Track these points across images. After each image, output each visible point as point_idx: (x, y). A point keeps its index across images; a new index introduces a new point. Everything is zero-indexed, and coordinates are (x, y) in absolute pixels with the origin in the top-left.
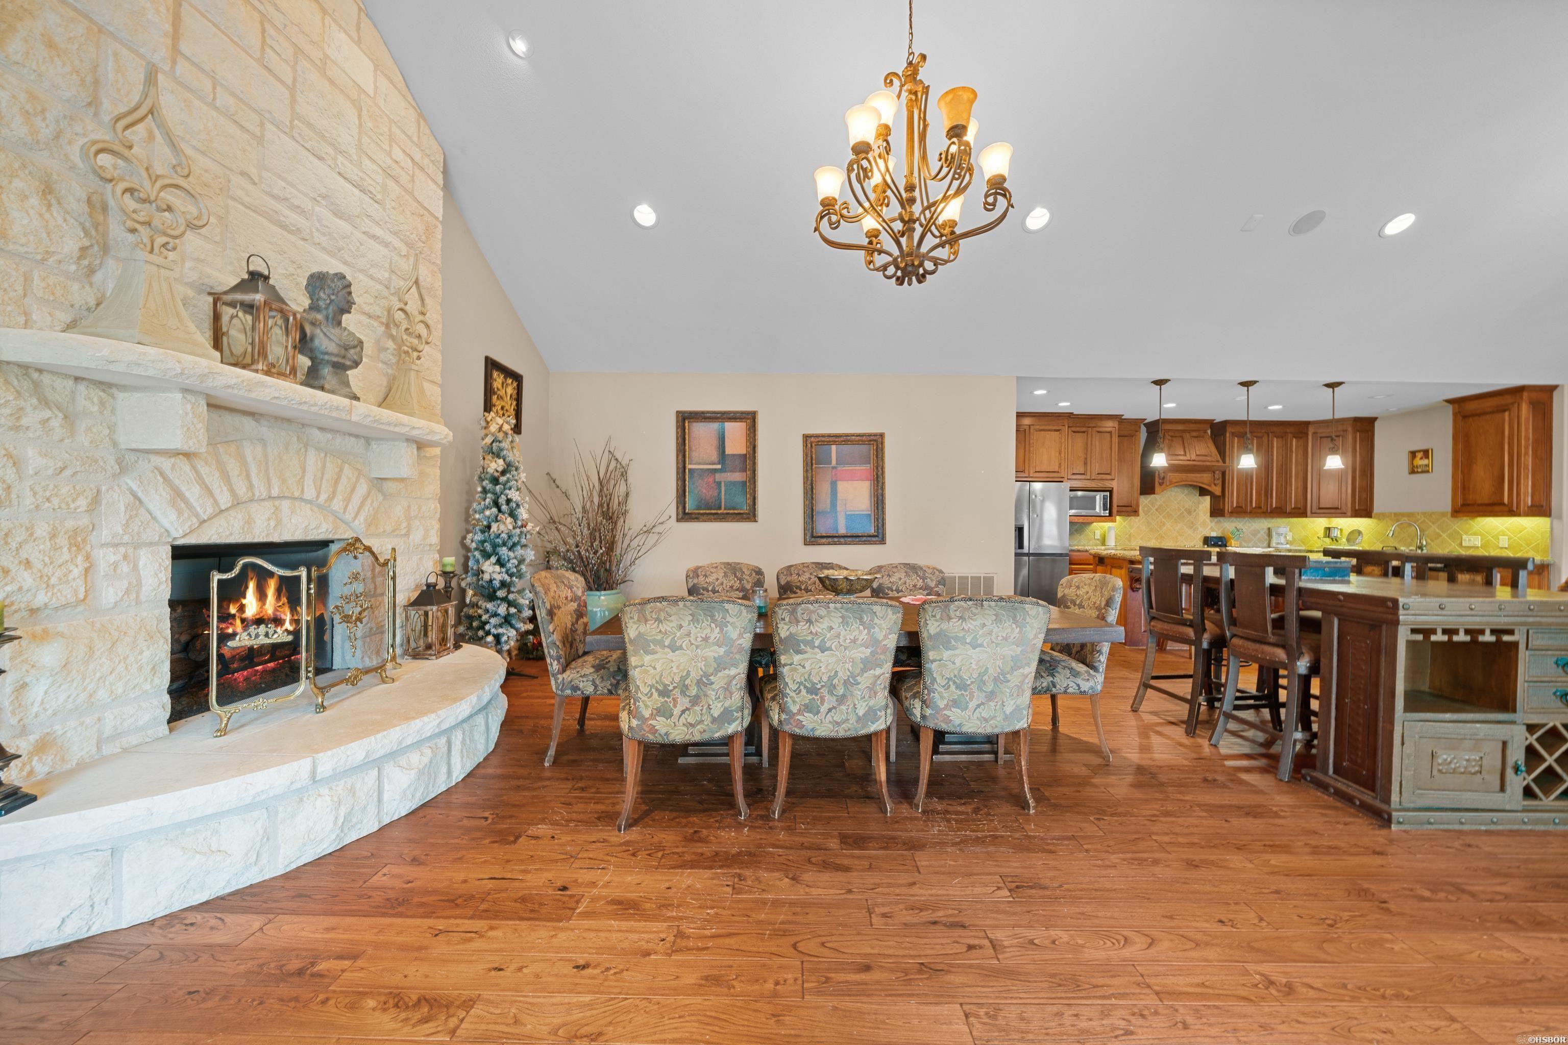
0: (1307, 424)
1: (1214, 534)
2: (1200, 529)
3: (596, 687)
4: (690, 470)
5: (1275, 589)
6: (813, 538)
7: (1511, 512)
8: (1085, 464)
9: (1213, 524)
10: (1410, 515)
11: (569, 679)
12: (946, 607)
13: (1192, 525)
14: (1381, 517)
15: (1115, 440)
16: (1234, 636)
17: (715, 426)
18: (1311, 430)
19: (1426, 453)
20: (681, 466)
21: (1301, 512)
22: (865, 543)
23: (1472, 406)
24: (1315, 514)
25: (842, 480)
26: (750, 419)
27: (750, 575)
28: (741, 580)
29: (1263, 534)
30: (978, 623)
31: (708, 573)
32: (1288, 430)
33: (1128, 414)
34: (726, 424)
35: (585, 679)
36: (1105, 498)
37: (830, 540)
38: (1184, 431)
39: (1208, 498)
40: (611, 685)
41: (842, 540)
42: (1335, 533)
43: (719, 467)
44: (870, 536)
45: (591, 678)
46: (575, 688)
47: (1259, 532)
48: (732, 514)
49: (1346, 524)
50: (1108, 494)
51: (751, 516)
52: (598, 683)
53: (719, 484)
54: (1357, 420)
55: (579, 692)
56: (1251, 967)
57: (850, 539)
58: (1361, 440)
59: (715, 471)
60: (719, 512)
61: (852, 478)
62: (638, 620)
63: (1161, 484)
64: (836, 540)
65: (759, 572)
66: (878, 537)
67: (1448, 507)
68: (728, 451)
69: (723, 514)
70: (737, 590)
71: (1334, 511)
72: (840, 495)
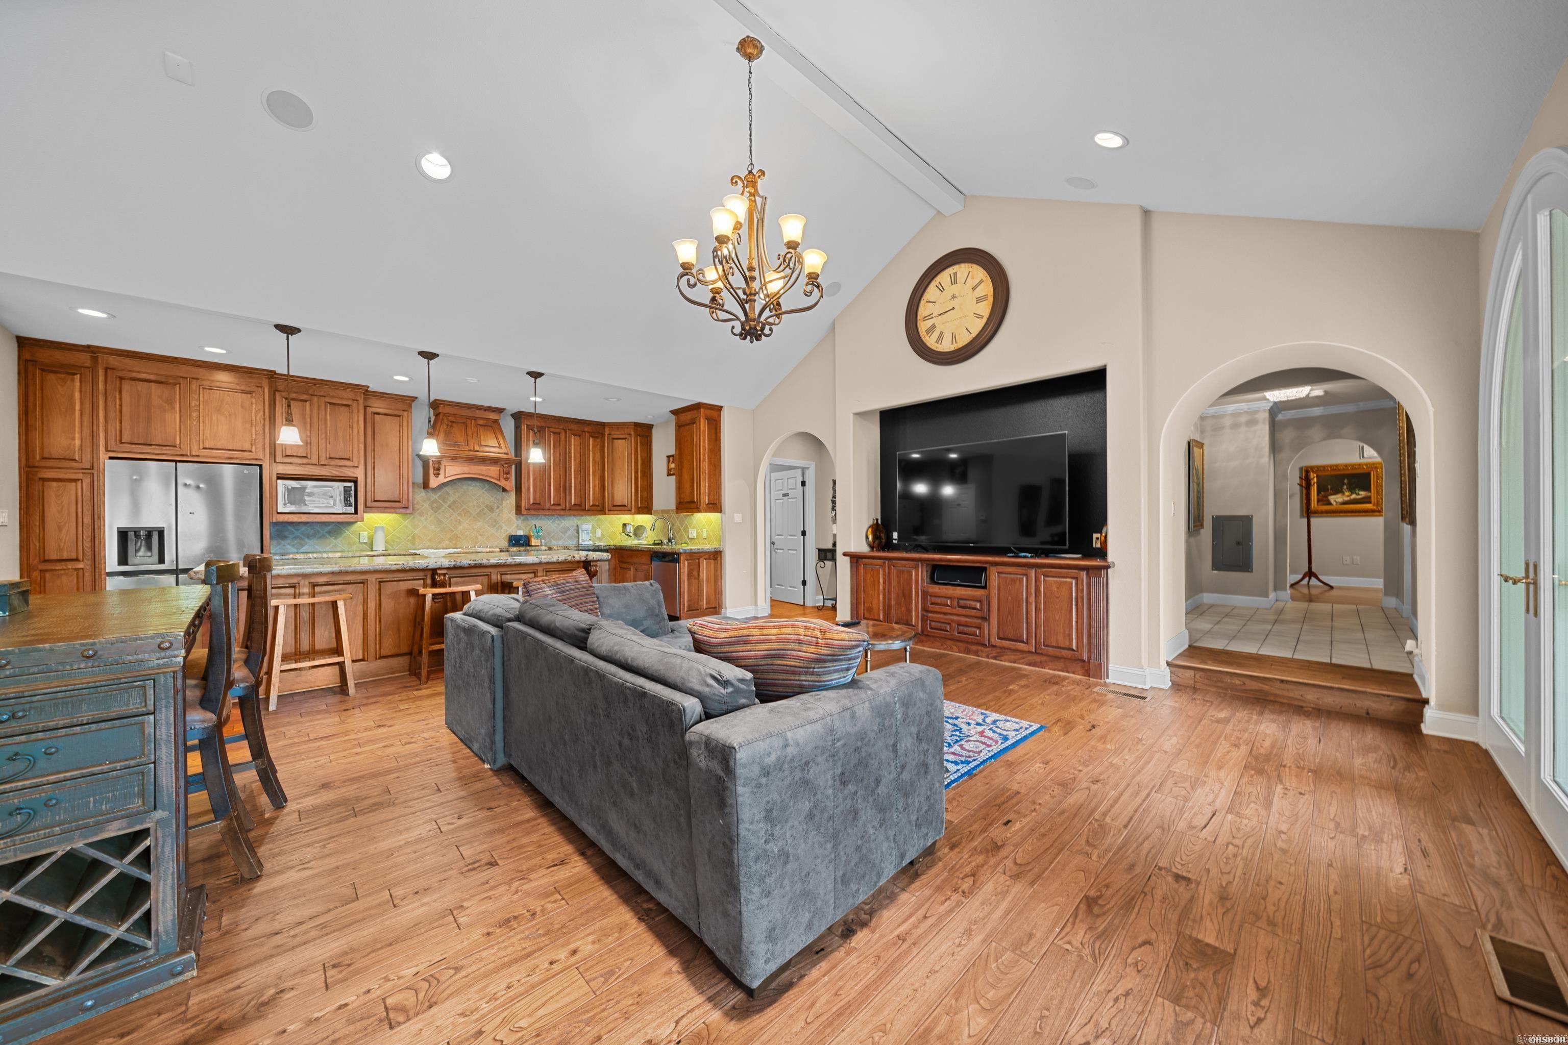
0: (603, 425)
1: (515, 533)
2: (505, 527)
9: (519, 522)
13: (495, 524)
15: (358, 417)
18: (607, 431)
23: (682, 418)
24: (611, 512)
29: (572, 531)
32: (586, 429)
36: (347, 491)
38: (468, 417)
39: (510, 494)
42: (630, 529)
47: (568, 529)
50: (352, 484)
54: (637, 425)
58: (642, 445)
63: (436, 475)
71: (622, 508)
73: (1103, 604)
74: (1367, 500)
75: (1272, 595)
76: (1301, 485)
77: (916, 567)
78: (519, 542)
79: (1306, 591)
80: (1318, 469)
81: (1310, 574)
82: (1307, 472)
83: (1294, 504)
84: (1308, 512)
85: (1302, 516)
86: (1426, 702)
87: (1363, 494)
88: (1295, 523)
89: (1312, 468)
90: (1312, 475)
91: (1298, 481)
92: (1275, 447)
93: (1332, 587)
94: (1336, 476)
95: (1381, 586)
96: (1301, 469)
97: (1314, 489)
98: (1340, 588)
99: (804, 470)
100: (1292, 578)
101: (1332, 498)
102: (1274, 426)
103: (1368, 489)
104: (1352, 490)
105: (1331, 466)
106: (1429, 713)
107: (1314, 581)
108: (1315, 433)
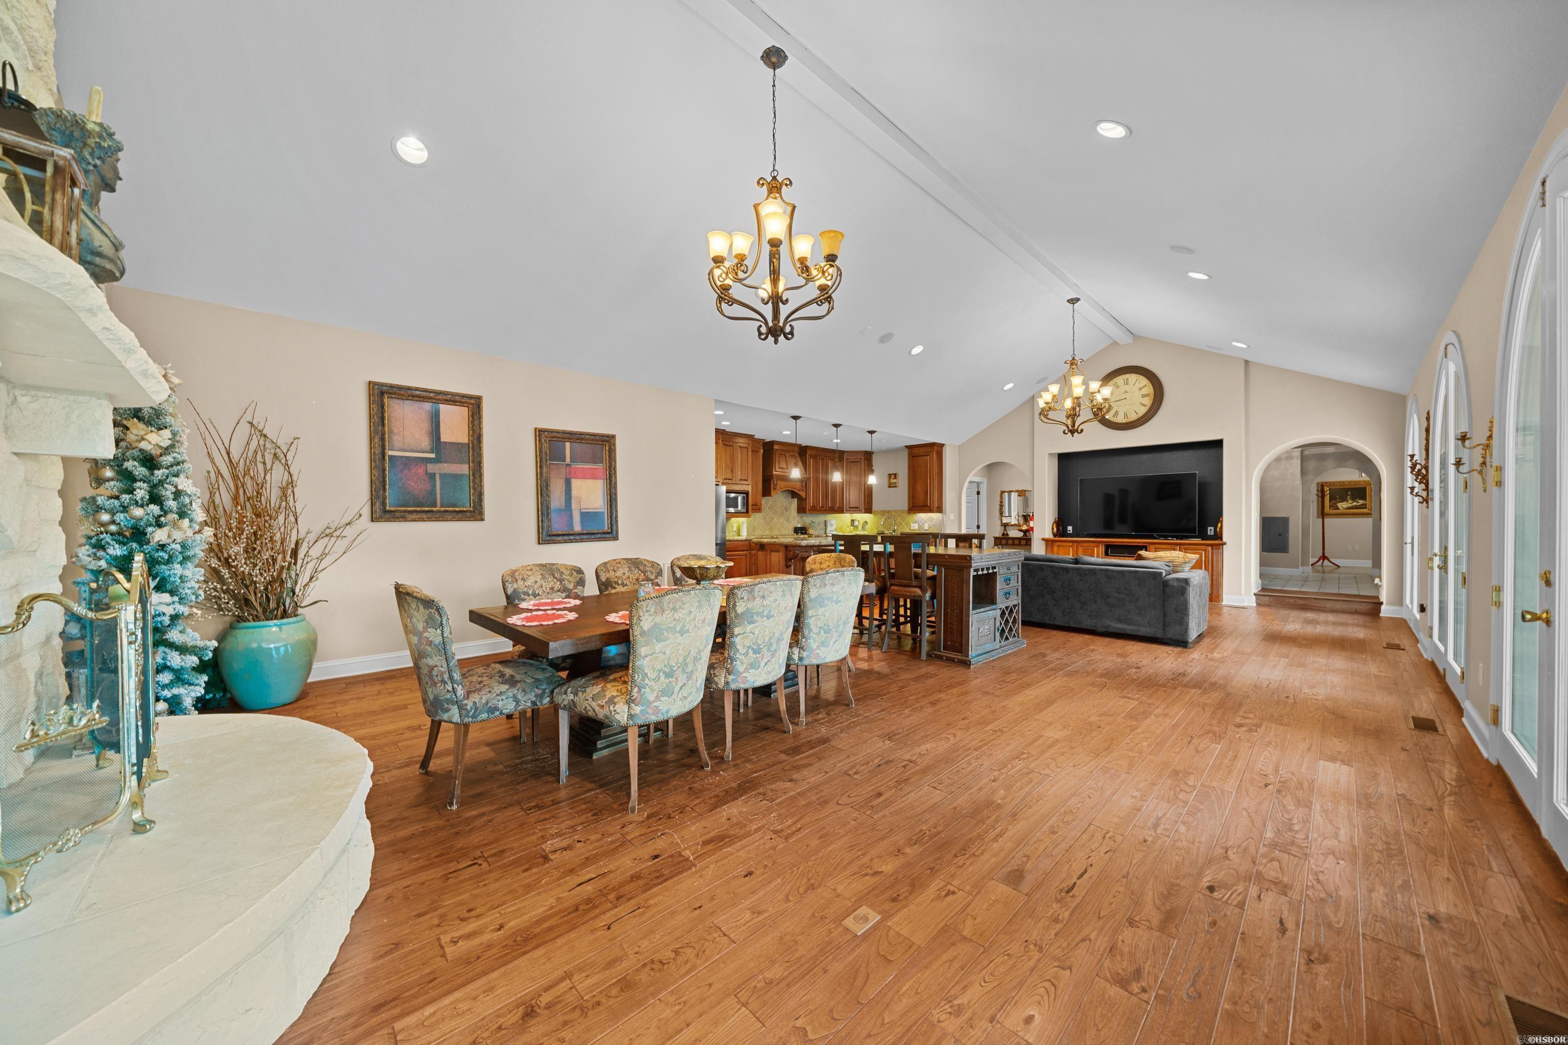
0: (844, 453)
1: (799, 526)
2: (794, 522)
3: (517, 702)
4: (391, 457)
5: (916, 556)
6: (546, 536)
7: (931, 511)
8: (732, 471)
9: (800, 518)
10: (889, 512)
11: (484, 701)
12: (824, 578)
13: (787, 519)
14: (876, 513)
15: (750, 453)
16: (892, 585)
17: (427, 406)
18: (847, 457)
19: (895, 475)
20: (378, 451)
21: (841, 510)
22: (600, 539)
23: (916, 451)
24: (848, 512)
25: (577, 478)
26: (474, 405)
27: (571, 575)
28: (561, 581)
29: (823, 525)
30: (840, 586)
31: (525, 577)
33: (758, 436)
34: (441, 406)
35: (504, 697)
36: (743, 499)
37: (566, 538)
38: (786, 451)
39: (796, 500)
40: (536, 696)
41: (578, 537)
42: (856, 523)
43: (433, 456)
44: (604, 533)
45: (511, 694)
46: (494, 709)
47: (821, 523)
48: (452, 512)
49: (861, 517)
50: (745, 496)
51: (476, 513)
52: (519, 697)
53: (432, 477)
54: (865, 453)
55: (497, 713)
56: (987, 729)
57: (585, 537)
58: (867, 465)
59: (428, 460)
60: (434, 509)
61: (584, 475)
62: (655, 612)
63: (774, 489)
64: (572, 537)
65: (580, 571)
66: (611, 534)
67: (906, 508)
68: (445, 438)
69: (439, 511)
70: (558, 591)
71: (855, 509)
72: (574, 493)
73: (1220, 563)
74: (1363, 506)
75: (1301, 568)
76: (1318, 495)
77: (1098, 547)
78: (801, 531)
79: (1320, 568)
80: (1330, 484)
81: (1324, 557)
82: (1322, 486)
83: (1313, 508)
84: (1323, 514)
85: (1318, 517)
86: (1382, 603)
87: (1361, 502)
88: (1315, 523)
89: (1326, 483)
90: (1326, 489)
91: (1316, 492)
92: (1303, 473)
93: (1339, 567)
94: (1344, 489)
95: (1371, 566)
96: (1318, 484)
97: (1327, 498)
98: (1344, 567)
99: (978, 484)
100: (1312, 560)
101: (1340, 505)
102: (1303, 458)
103: (1364, 498)
104: (1354, 499)
105: (1339, 482)
106: (1383, 607)
107: (1326, 562)
108: (1329, 463)
